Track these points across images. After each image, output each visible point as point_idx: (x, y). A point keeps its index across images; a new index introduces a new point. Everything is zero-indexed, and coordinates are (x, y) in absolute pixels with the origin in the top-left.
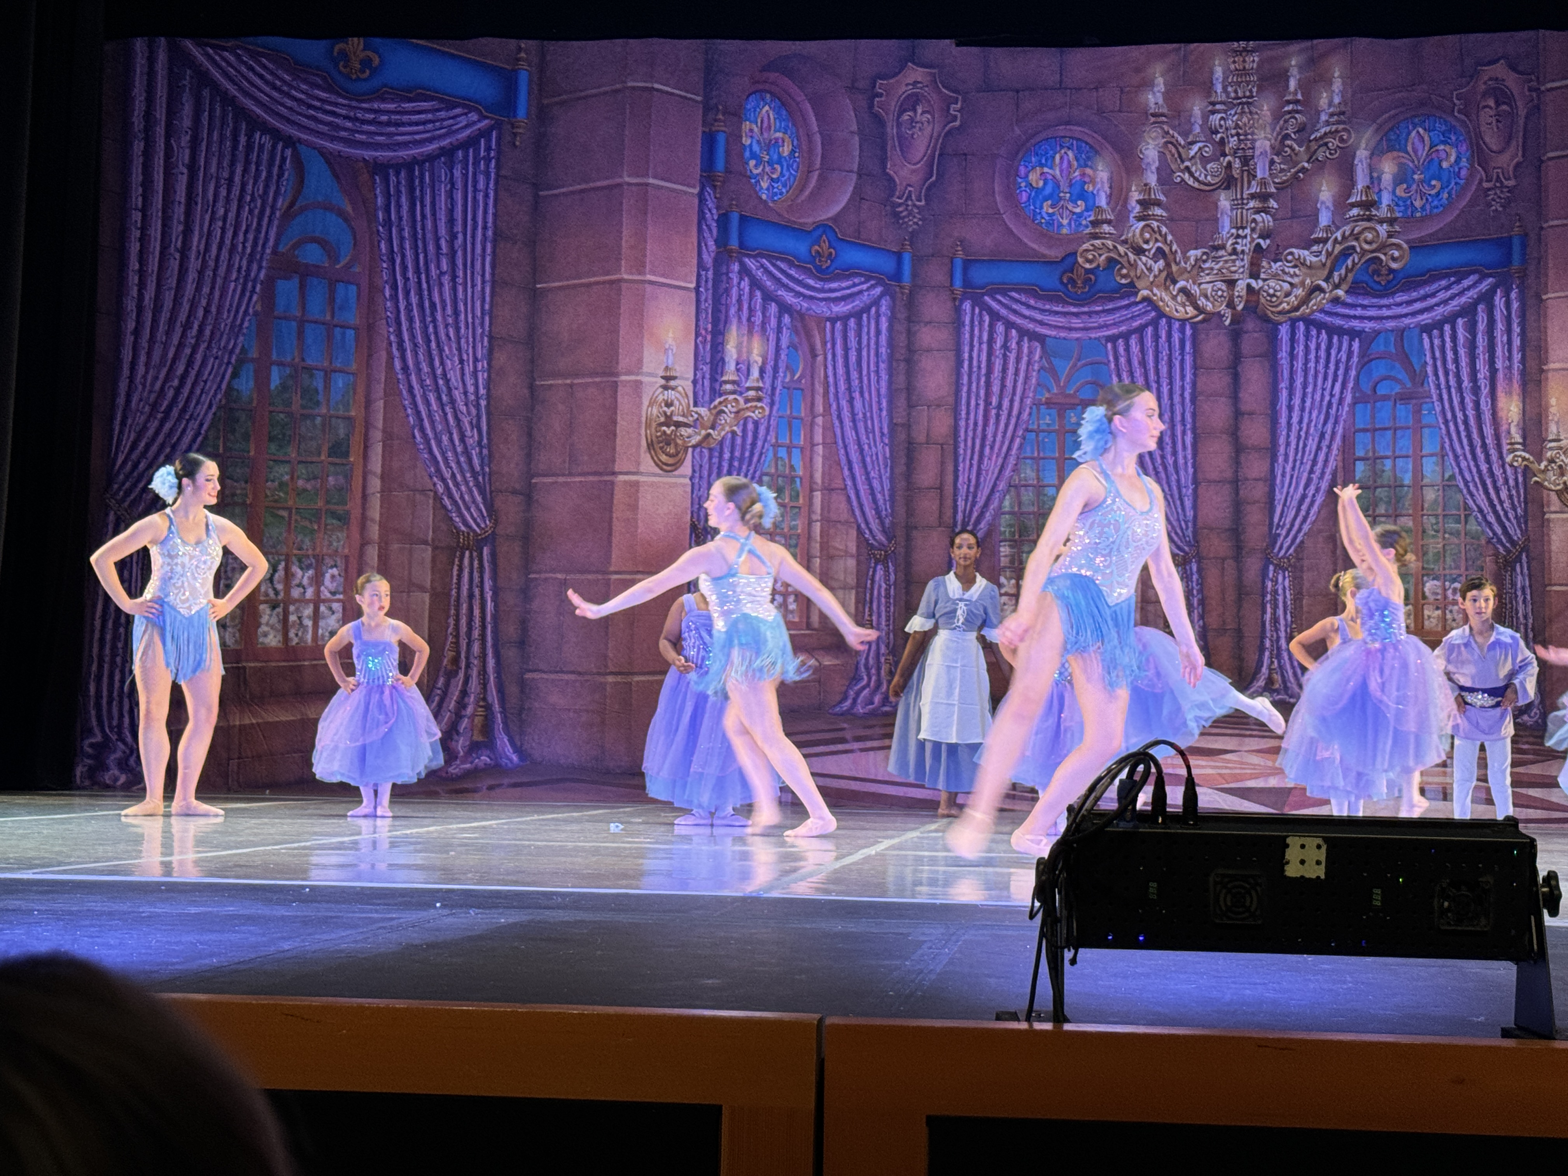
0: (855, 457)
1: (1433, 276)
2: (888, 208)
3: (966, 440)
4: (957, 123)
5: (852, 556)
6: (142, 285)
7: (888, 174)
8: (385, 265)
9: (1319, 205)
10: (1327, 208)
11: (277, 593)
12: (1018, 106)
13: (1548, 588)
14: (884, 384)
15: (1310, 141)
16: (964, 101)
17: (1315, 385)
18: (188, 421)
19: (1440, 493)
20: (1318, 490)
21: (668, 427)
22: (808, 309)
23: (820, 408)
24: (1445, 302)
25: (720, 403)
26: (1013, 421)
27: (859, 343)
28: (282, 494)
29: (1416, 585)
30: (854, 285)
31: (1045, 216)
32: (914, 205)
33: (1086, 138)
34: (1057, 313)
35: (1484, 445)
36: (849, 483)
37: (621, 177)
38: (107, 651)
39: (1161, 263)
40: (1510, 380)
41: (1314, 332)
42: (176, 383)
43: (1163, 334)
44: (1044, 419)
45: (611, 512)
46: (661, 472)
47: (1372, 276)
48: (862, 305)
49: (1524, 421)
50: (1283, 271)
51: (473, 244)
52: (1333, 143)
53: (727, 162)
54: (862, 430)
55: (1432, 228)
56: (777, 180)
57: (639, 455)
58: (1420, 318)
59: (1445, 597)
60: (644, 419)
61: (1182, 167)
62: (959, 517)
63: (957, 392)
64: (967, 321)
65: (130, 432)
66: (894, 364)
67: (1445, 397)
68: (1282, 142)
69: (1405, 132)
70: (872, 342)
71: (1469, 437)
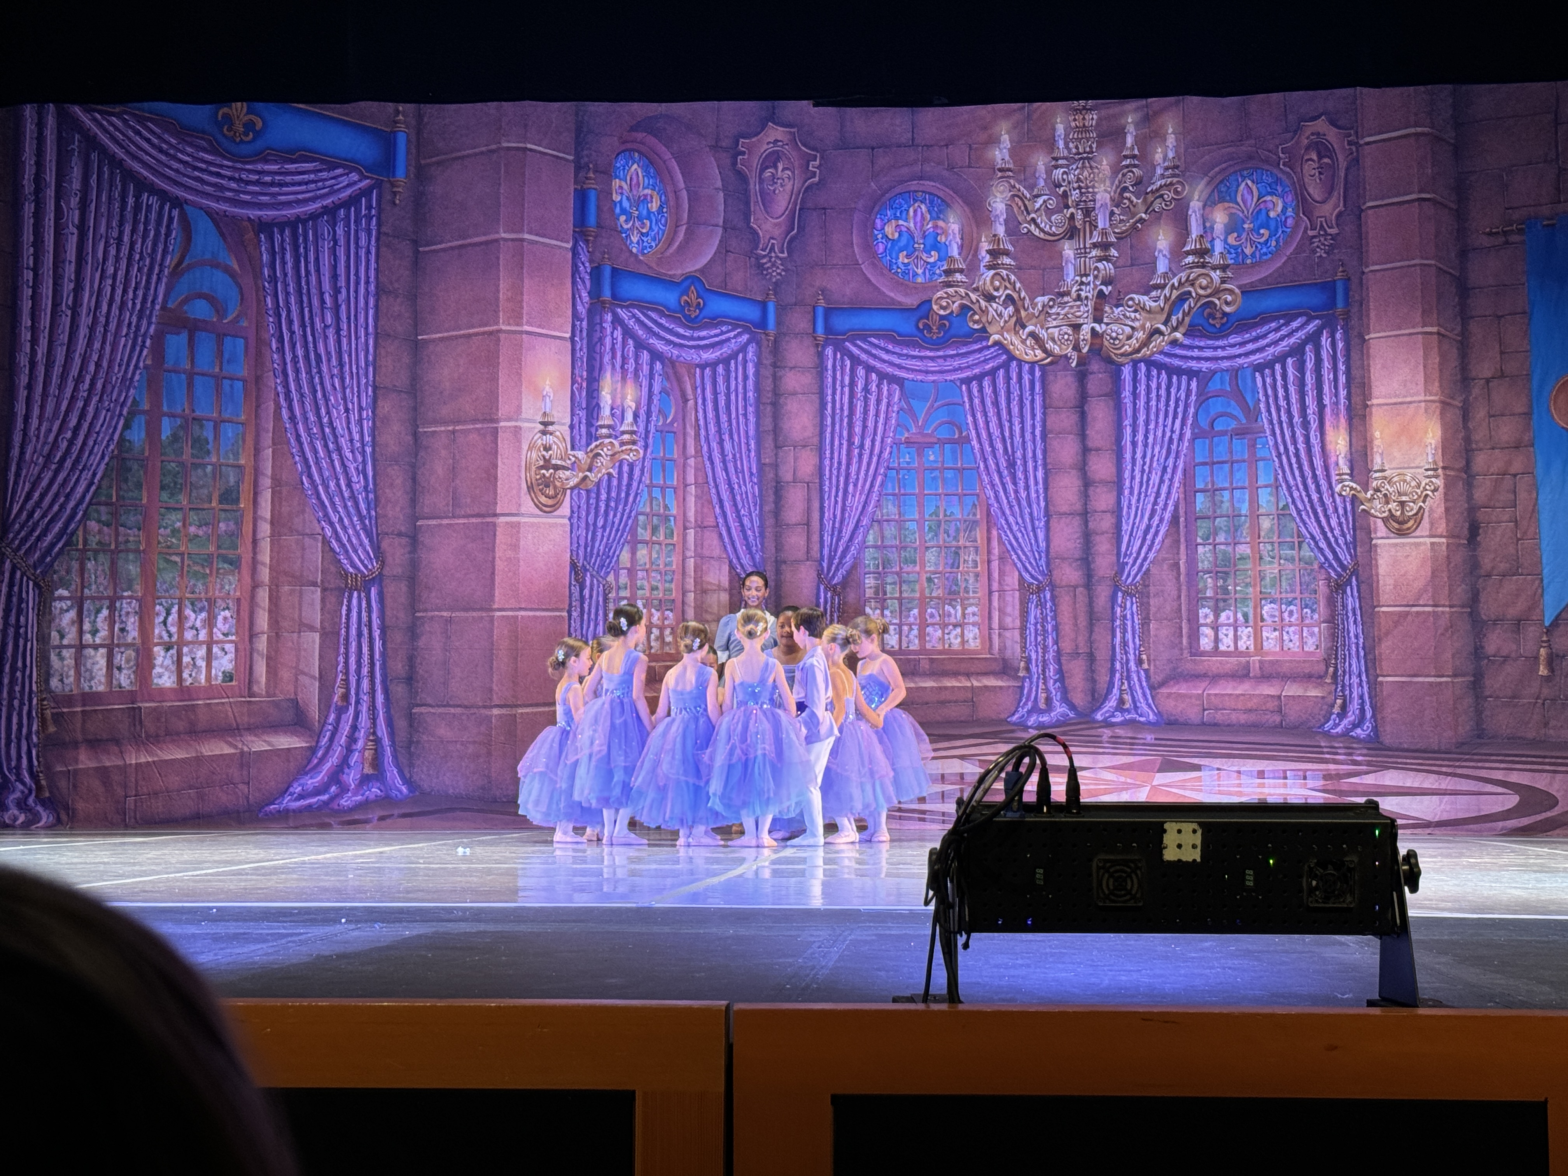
0: (725, 496)
1: (1263, 318)
2: (752, 259)
3: (830, 478)
4: (817, 179)
5: (725, 590)
6: (34, 341)
7: (752, 228)
8: (271, 320)
9: (1156, 253)
10: (1164, 256)
11: (170, 636)
12: (873, 162)
13: (1377, 609)
14: (751, 426)
15: (1147, 193)
16: (822, 158)
17: (1157, 423)
18: (81, 472)
19: (1276, 521)
20: (1161, 520)
21: (547, 470)
22: (678, 357)
23: (691, 450)
24: (1275, 343)
25: (597, 446)
26: (875, 459)
27: (728, 388)
28: (174, 540)
29: (1255, 608)
30: (722, 333)
31: (901, 265)
32: (777, 257)
33: (937, 193)
34: (914, 357)
35: (1315, 476)
36: (721, 520)
37: (498, 232)
39: (1011, 309)
40: (1337, 415)
41: (1154, 372)
42: (69, 435)
43: (1014, 376)
44: (904, 458)
45: (494, 551)
46: (541, 513)
47: (1207, 319)
48: (729, 352)
49: (1351, 454)
50: (1124, 315)
51: (356, 298)
52: (1169, 195)
53: (598, 216)
54: (732, 471)
55: (1262, 273)
56: (647, 234)
57: (519, 497)
58: (1252, 358)
59: (1282, 620)
60: (523, 464)
61: (1028, 219)
62: (826, 551)
63: (822, 433)
64: (830, 366)
65: (24, 482)
66: (762, 407)
67: (1278, 432)
68: (1121, 194)
69: (1235, 184)
70: (740, 387)
71: (1300, 468)
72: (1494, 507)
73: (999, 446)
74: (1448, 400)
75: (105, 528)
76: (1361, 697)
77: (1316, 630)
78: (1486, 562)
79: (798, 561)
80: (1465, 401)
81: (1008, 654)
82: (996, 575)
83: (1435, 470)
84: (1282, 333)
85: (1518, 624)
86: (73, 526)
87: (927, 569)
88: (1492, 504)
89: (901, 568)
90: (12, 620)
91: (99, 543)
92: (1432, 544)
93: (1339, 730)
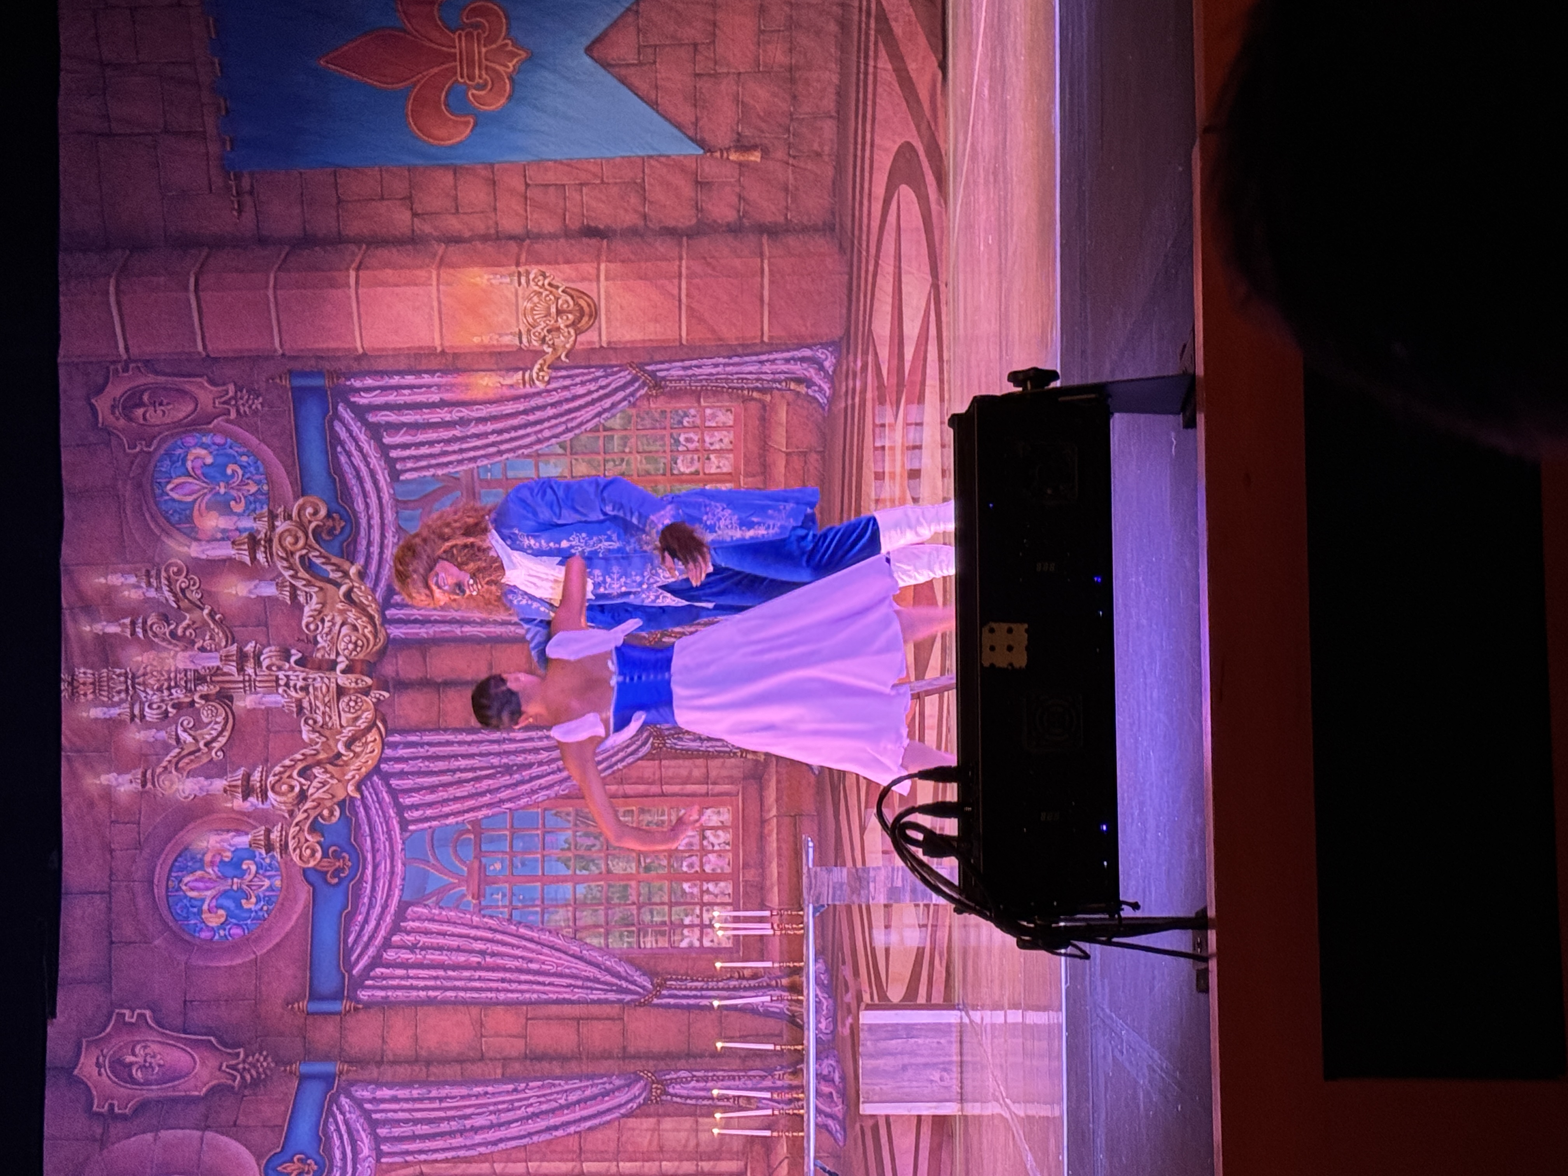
0: (542, 1124)
1: (335, 472)
2: (246, 1092)
3: (522, 992)
4: (148, 1013)
5: (659, 1122)
7: (206, 1095)
9: (253, 596)
10: (256, 587)
12: (130, 943)
13: (684, 342)
14: (455, 1091)
15: (179, 607)
16: (121, 1006)
23: (484, 1167)
24: (365, 457)
26: (499, 937)
27: (406, 1121)
29: (682, 482)
30: (338, 1130)
31: (259, 907)
32: (244, 1061)
33: (170, 862)
34: (373, 889)
35: (525, 412)
36: (572, 1129)
39: (316, 771)
40: (452, 385)
43: (398, 767)
44: (498, 900)
47: (336, 536)
48: (362, 1121)
49: (500, 370)
50: (327, 634)
54: (510, 1115)
55: (280, 473)
58: (382, 483)
59: (696, 450)
61: (205, 750)
62: (612, 996)
63: (465, 1003)
66: (432, 1079)
67: (472, 454)
68: (178, 639)
69: (170, 503)
70: (406, 1106)
71: (515, 428)
72: (565, 210)
73: (485, 784)
74: (438, 258)
76: (787, 361)
77: (708, 411)
78: (629, 219)
79: (624, 1032)
80: (439, 240)
81: (737, 773)
82: (641, 788)
83: (519, 274)
84: (353, 449)
85: (701, 184)
87: (634, 871)
88: (560, 211)
89: (634, 903)
92: (607, 279)
93: (826, 387)
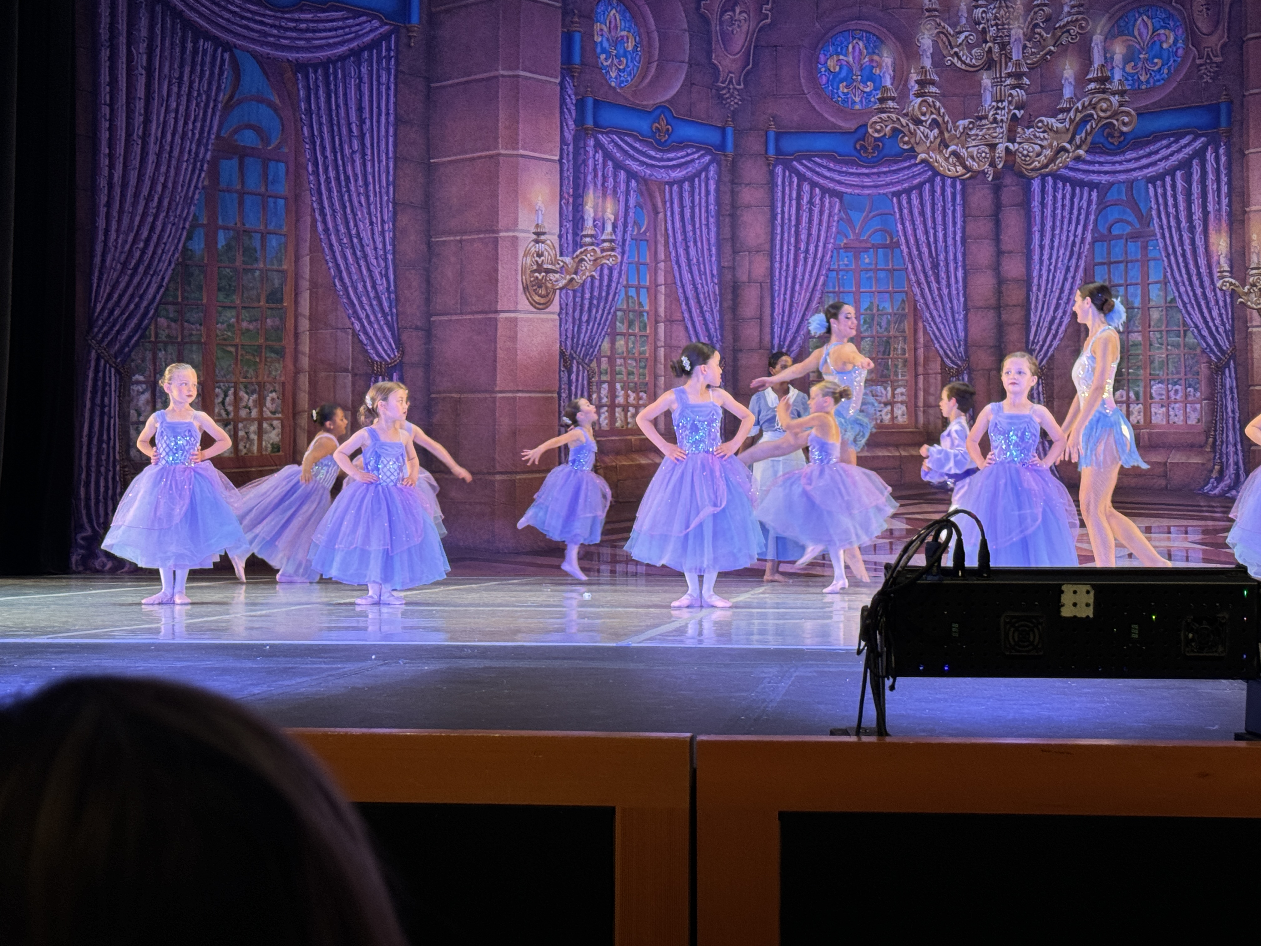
0: (690, 294)
1: (1156, 136)
2: (714, 91)
3: (780, 279)
4: (769, 21)
6: (111, 166)
7: (713, 64)
8: (307, 146)
9: (1063, 81)
10: (1070, 83)
11: (228, 413)
12: (817, 5)
13: (1252, 388)
14: (713, 235)
15: (1056, 29)
16: (773, 3)
17: (1062, 229)
18: (152, 276)
19: (1164, 312)
20: (1065, 313)
21: (540, 273)
22: (650, 175)
23: (662, 256)
24: (1166, 158)
25: (581, 253)
26: (818, 262)
27: (693, 202)
28: (229, 334)
29: (1145, 387)
30: (688, 155)
31: (841, 94)
32: (735, 89)
33: (874, 31)
34: (852, 174)
35: (1199, 274)
36: (686, 315)
37: (497, 70)
38: (93, 463)
39: (936, 131)
40: (1220, 220)
41: (1060, 185)
42: (141, 245)
43: (938, 190)
44: (843, 260)
45: (495, 342)
46: (535, 310)
47: (1107, 138)
48: (694, 171)
49: (1231, 253)
50: (1034, 135)
51: (378, 127)
52: (1074, 30)
53: (582, 56)
54: (696, 273)
55: (1155, 97)
56: (623, 71)
57: (516, 296)
58: (1146, 171)
59: (1168, 397)
60: (520, 268)
61: (952, 52)
62: (776, 341)
63: (773, 240)
64: (780, 182)
65: (106, 285)
66: (721, 218)
67: (1167, 235)
68: (1033, 30)
69: (1133, 19)
70: (703, 201)
71: (1187, 267)
73: (925, 250)
75: (173, 324)
76: (1237, 463)
77: (1198, 406)
79: (751, 350)
81: (931, 427)
82: (921, 360)
84: (1172, 149)
86: (146, 321)
90: (98, 401)
91: (168, 336)
93: (1216, 491)
